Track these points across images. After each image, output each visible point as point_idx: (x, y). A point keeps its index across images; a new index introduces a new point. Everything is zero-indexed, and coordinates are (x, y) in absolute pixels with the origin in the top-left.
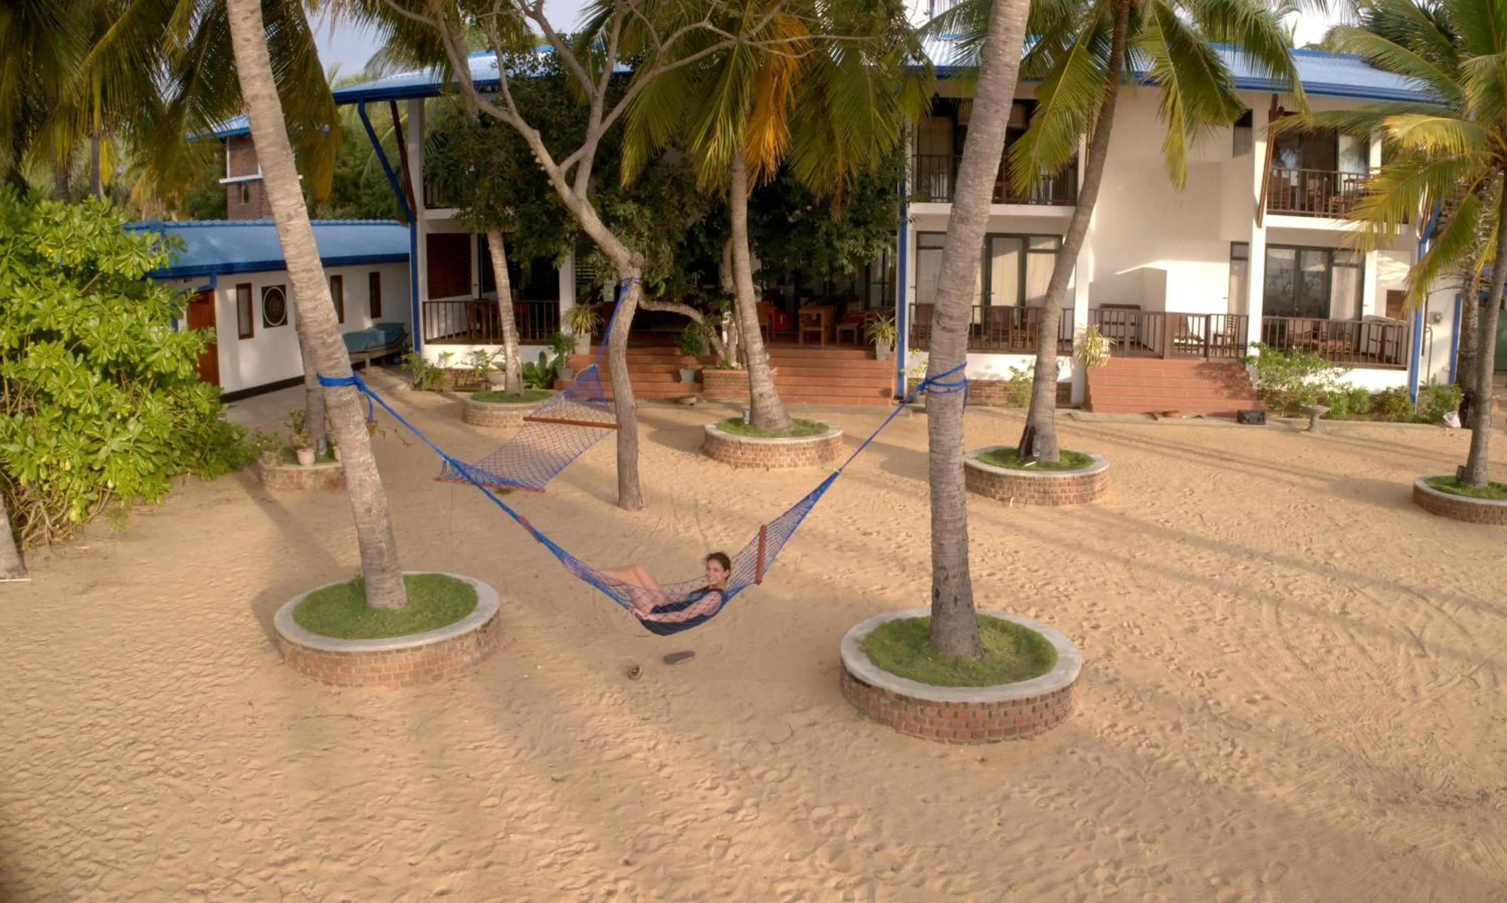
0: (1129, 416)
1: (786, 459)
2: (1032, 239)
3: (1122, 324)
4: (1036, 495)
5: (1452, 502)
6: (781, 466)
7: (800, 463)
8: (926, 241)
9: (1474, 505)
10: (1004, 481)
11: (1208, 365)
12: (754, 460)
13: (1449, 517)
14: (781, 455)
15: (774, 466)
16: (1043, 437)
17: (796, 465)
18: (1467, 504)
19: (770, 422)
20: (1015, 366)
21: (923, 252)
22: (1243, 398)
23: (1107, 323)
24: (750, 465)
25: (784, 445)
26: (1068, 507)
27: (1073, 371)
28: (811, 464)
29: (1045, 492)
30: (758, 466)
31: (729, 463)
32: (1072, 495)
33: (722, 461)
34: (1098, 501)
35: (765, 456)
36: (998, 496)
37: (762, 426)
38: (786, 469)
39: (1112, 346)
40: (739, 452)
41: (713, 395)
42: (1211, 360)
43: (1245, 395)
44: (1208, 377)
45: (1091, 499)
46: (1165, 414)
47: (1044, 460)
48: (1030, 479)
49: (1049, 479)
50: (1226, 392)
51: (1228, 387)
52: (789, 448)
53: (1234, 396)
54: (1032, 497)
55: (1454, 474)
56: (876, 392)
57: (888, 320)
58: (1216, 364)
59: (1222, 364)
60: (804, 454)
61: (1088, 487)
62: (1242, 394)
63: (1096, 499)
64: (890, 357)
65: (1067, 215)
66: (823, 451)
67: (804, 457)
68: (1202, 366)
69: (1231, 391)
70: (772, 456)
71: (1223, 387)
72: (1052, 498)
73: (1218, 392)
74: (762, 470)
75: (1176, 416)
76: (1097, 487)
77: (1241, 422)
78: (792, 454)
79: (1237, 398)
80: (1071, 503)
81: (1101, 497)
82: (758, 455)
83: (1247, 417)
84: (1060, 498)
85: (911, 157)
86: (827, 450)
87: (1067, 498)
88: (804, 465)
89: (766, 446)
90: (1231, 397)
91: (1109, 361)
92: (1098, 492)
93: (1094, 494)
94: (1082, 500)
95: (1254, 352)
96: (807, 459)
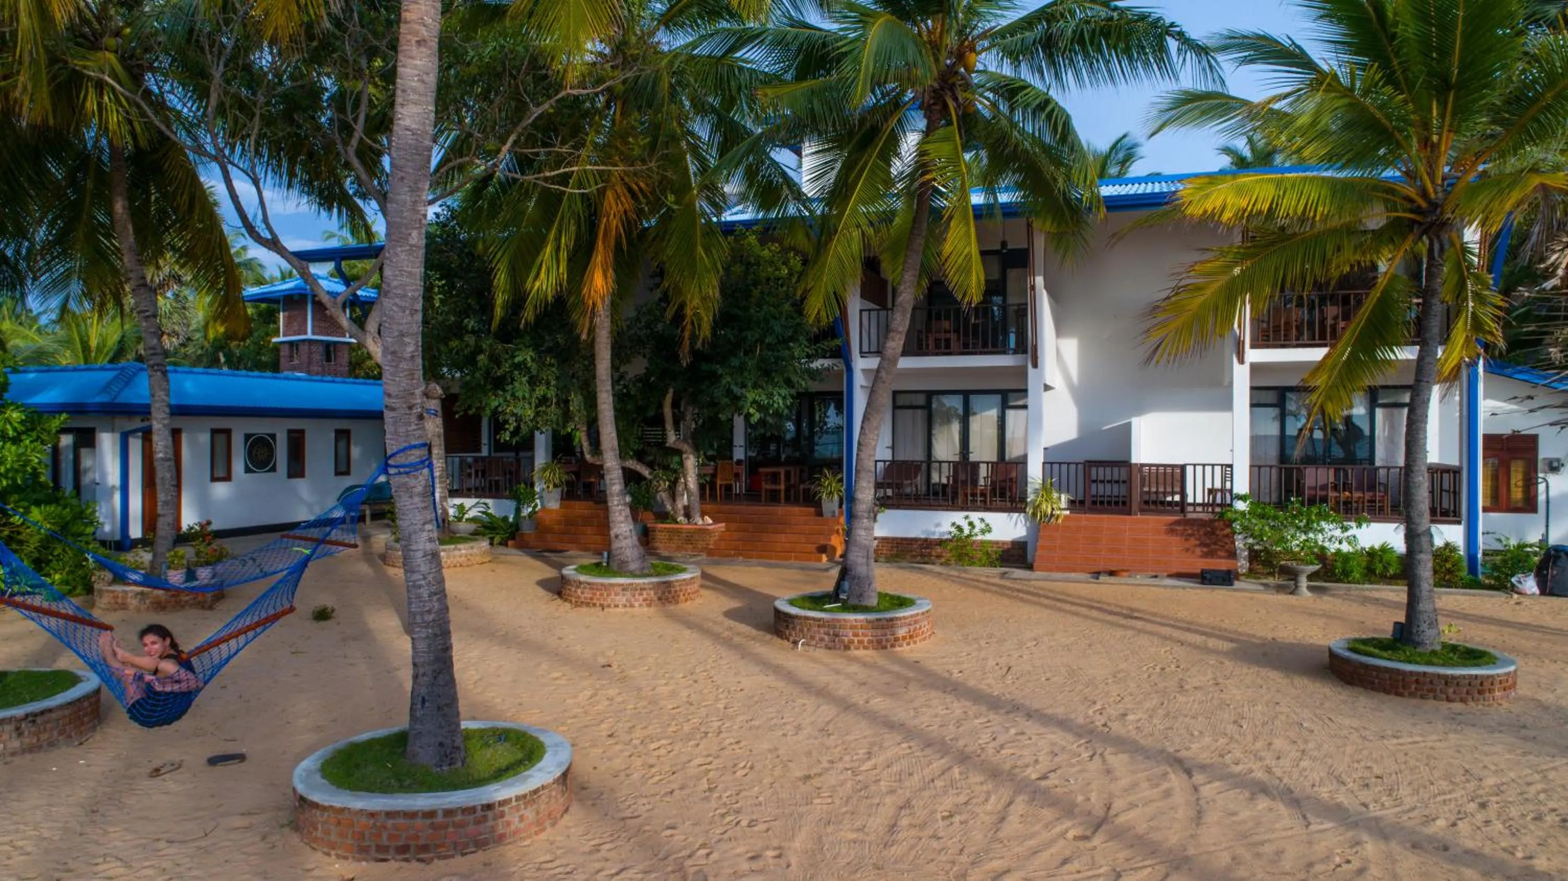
0: (1073, 575)
1: (621, 599)
2: (1010, 394)
4: (826, 638)
5: (1367, 667)
6: (616, 606)
7: (636, 604)
8: (902, 400)
9: (1398, 671)
10: (796, 621)
11: (1185, 522)
12: (591, 599)
13: (1365, 688)
14: (616, 594)
15: (609, 606)
16: (854, 578)
17: (632, 606)
18: (1387, 670)
19: (623, 563)
20: (958, 523)
21: (898, 412)
22: (1220, 557)
24: (588, 605)
25: (619, 585)
26: (861, 653)
27: (1028, 529)
28: (649, 605)
29: (836, 635)
30: (594, 605)
31: (571, 602)
32: (866, 639)
33: (566, 600)
34: (904, 650)
35: (601, 595)
36: (791, 639)
37: (614, 566)
38: (620, 610)
39: (1072, 503)
40: (579, 591)
41: (655, 549)
42: (1189, 516)
43: (1223, 554)
44: (1182, 535)
45: (893, 646)
46: (1112, 573)
47: (853, 601)
48: (819, 620)
49: (838, 621)
50: (1198, 551)
51: (1203, 544)
52: (624, 588)
53: (1210, 554)
54: (822, 640)
55: (1388, 635)
56: (812, 547)
57: (834, 475)
58: (1195, 520)
59: (1201, 520)
60: (641, 594)
61: (888, 632)
62: (1219, 553)
63: (901, 646)
64: (837, 514)
65: (1020, 363)
66: (663, 593)
67: (641, 598)
68: (1177, 523)
69: (1205, 550)
70: (608, 595)
71: (1196, 546)
72: (843, 641)
73: (1187, 550)
74: (599, 609)
75: (1125, 574)
76: (901, 632)
77: (1202, 583)
78: (628, 593)
79: (1212, 557)
80: (865, 648)
81: (908, 644)
82: (595, 594)
83: (1208, 576)
84: (852, 642)
85: (861, 311)
86: (670, 592)
87: (860, 642)
88: (640, 606)
89: (602, 585)
90: (1205, 555)
91: (1066, 517)
92: (904, 638)
93: (896, 639)
94: (880, 645)
95: (1241, 506)
96: (645, 600)
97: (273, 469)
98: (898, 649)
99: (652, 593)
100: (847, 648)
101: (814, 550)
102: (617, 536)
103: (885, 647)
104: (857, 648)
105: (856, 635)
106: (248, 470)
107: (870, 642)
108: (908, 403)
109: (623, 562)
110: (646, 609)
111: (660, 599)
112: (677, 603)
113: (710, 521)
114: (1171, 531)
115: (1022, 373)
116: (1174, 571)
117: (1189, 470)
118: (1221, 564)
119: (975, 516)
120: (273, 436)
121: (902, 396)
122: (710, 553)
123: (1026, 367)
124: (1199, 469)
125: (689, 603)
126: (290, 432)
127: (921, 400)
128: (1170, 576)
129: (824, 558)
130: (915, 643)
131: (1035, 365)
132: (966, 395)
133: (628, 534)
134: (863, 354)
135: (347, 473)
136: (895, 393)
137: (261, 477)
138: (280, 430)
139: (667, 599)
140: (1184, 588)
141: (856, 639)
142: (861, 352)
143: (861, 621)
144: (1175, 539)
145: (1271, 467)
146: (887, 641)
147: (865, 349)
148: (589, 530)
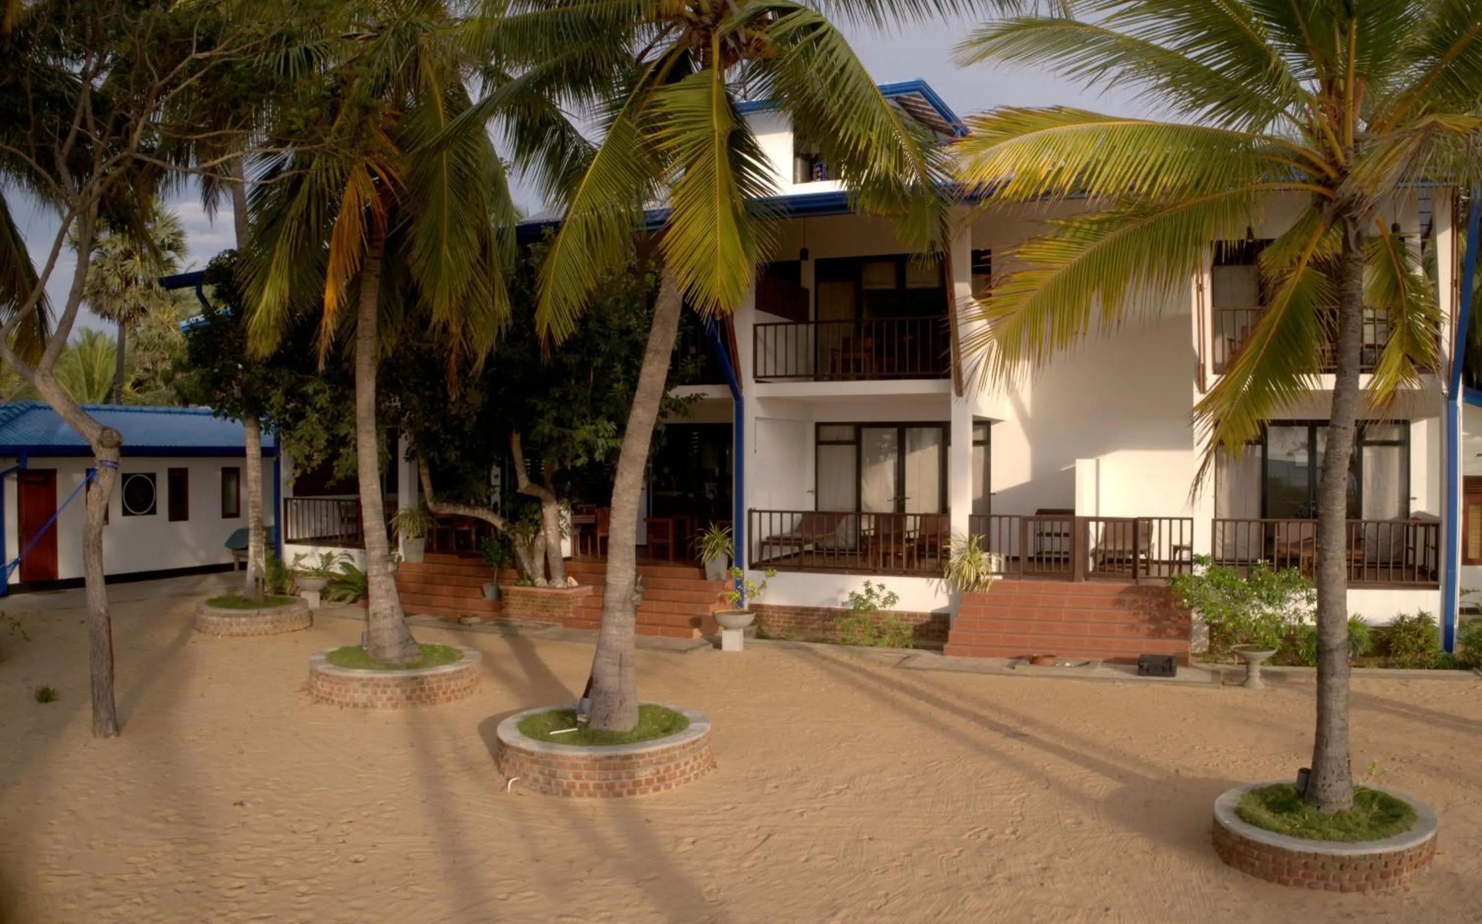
1: (361, 697)
3: (1066, 535)
4: (541, 778)
6: (357, 705)
7: (379, 704)
8: (828, 434)
11: (1138, 590)
12: (330, 694)
14: (356, 691)
15: (348, 705)
17: (374, 706)
21: (824, 449)
22: (1170, 637)
23: (1049, 535)
25: (363, 678)
26: (584, 801)
28: (395, 706)
29: (553, 776)
30: (332, 702)
34: (650, 798)
35: (340, 690)
38: (361, 710)
41: (508, 615)
42: (1143, 583)
43: (1173, 632)
45: (631, 793)
46: (1033, 661)
48: (536, 753)
50: (1144, 628)
51: (1153, 620)
52: (365, 683)
53: (1158, 633)
54: (536, 781)
57: (721, 528)
58: (1149, 588)
59: (1157, 588)
60: (384, 692)
61: (624, 774)
62: (1169, 630)
63: (644, 792)
64: (724, 577)
65: (943, 391)
66: (414, 691)
67: (385, 697)
68: (1127, 591)
69: (1152, 627)
70: (347, 691)
71: (1144, 621)
72: (561, 784)
73: (1132, 627)
74: (336, 708)
75: (1049, 661)
76: (644, 774)
77: (1140, 673)
78: (369, 690)
79: (1160, 637)
80: (590, 795)
81: (657, 789)
82: (333, 689)
83: (1145, 665)
84: (572, 786)
85: (755, 326)
86: (423, 690)
87: (583, 786)
88: (384, 706)
89: (339, 678)
90: (1153, 634)
91: (996, 583)
92: (649, 782)
93: (637, 784)
94: (611, 791)
95: (1200, 570)
96: (389, 699)
97: (153, 512)
98: (638, 796)
99: (398, 690)
100: (567, 793)
101: (687, 624)
102: (375, 615)
103: (620, 795)
104: (579, 795)
105: (578, 777)
106: (125, 513)
107: (598, 787)
108: (833, 439)
109: (379, 648)
110: (391, 711)
111: (409, 698)
112: (433, 703)
113: (575, 583)
114: (1119, 603)
115: (944, 402)
116: (1112, 655)
117: (1155, 523)
118: (1167, 647)
119: (875, 581)
120: (153, 476)
121: (827, 429)
122: (567, 622)
123: (949, 395)
124: (1165, 523)
125: (453, 703)
126: (171, 471)
127: (848, 434)
128: (1108, 662)
129: (697, 633)
130: (668, 787)
131: (960, 393)
132: (902, 428)
133: (388, 612)
134: (758, 379)
135: (237, 515)
136: (819, 426)
137: (140, 520)
138: (161, 469)
139: (419, 698)
140: (1114, 680)
141: (578, 783)
142: (755, 375)
143: (583, 758)
144: (1122, 613)
145: (1250, 522)
146: (623, 786)
147: (760, 373)
148: (445, 590)
